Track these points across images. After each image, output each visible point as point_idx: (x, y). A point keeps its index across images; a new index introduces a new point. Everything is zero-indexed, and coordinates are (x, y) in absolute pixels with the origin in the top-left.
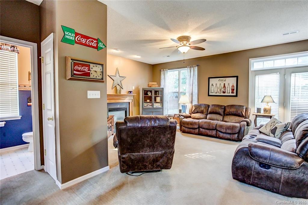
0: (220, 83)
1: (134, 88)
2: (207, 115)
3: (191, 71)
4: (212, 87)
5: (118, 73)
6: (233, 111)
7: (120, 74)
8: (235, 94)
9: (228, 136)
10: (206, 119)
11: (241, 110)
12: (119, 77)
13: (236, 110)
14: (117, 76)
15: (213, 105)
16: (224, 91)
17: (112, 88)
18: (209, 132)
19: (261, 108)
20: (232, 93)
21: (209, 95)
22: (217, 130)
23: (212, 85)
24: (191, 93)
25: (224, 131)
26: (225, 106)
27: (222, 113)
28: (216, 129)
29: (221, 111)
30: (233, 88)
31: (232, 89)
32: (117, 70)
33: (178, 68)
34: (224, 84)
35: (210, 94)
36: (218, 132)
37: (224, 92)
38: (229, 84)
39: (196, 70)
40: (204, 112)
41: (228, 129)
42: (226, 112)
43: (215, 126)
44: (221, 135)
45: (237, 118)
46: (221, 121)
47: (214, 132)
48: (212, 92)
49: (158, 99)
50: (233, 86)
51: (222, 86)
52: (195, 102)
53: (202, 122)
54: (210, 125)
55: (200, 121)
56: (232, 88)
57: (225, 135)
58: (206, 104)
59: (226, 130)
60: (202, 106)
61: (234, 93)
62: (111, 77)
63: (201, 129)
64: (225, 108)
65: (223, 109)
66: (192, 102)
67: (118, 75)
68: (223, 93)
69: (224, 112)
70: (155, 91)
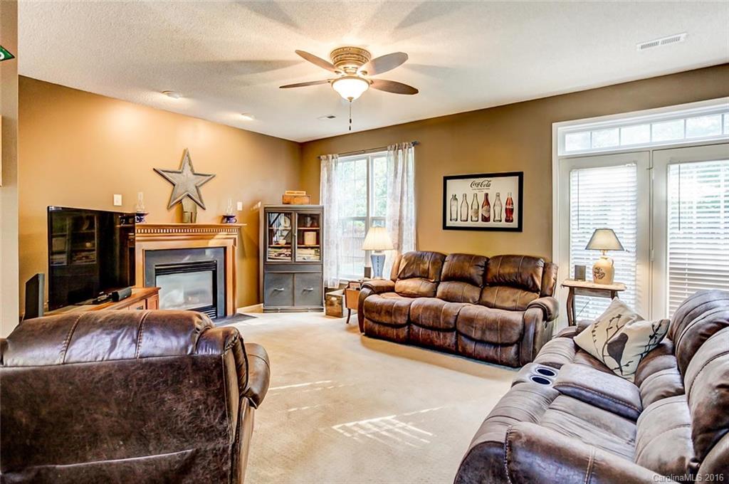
0: (476, 192)
1: (240, 207)
2: (438, 283)
3: (396, 159)
4: (454, 203)
5: (187, 164)
6: (509, 274)
7: (194, 169)
8: (515, 224)
9: (490, 351)
10: (434, 296)
11: (531, 272)
12: (190, 175)
13: (516, 270)
14: (184, 174)
15: (454, 255)
16: (487, 216)
17: (169, 207)
18: (439, 339)
19: (585, 267)
20: (507, 221)
21: (445, 227)
22: (459, 333)
23: (455, 198)
24: (397, 222)
25: (477, 335)
26: (488, 259)
27: (479, 280)
28: (454, 329)
29: (476, 272)
30: (510, 207)
31: (506, 209)
32: (186, 154)
33: (364, 152)
34: (487, 195)
35: (449, 224)
36: (463, 338)
37: (486, 219)
38: (498, 195)
39: (410, 155)
40: (430, 276)
41: (490, 329)
42: (490, 276)
43: (452, 320)
44: (471, 347)
45: (520, 296)
46: (475, 303)
47: (450, 339)
48: (454, 216)
49: (310, 238)
50: (509, 202)
51: (481, 200)
52: (409, 248)
53: (418, 306)
54: (438, 317)
55: (416, 301)
56: (508, 207)
57: (481, 349)
58: (437, 253)
59: (484, 333)
60: (426, 259)
61: (512, 221)
62: (165, 174)
63: (415, 327)
64: (486, 264)
65: (482, 267)
66: (399, 247)
67: (187, 168)
68: (483, 220)
69: (484, 276)
70: (298, 214)
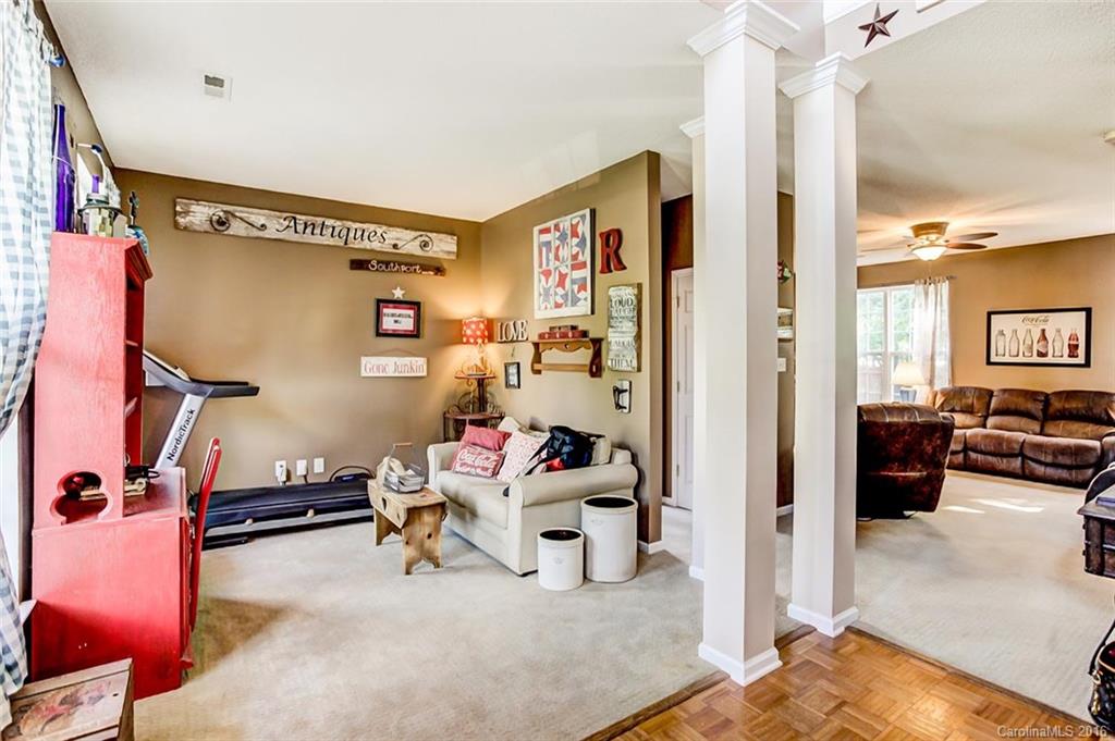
0: (1029, 327)
2: (986, 418)
3: (926, 294)
4: (1001, 338)
6: (1077, 409)
8: (1081, 360)
9: (1064, 474)
10: (984, 426)
11: (1104, 406)
13: (1086, 405)
15: (1005, 391)
16: (1044, 352)
18: (1003, 464)
20: (1069, 356)
21: (989, 363)
22: (1024, 457)
23: (1002, 333)
24: (929, 358)
25: (1049, 459)
26: (1047, 395)
27: (1040, 414)
28: (1021, 454)
29: (1036, 408)
30: (1075, 343)
31: (1069, 345)
33: (883, 285)
34: (1043, 331)
35: (994, 359)
36: (1030, 462)
37: (1041, 354)
38: (1059, 331)
39: (944, 291)
40: (976, 410)
41: (1063, 454)
42: (1051, 410)
43: (1017, 447)
44: (1040, 470)
45: (1090, 428)
46: (1035, 434)
47: (1017, 463)
48: (1001, 351)
50: (1073, 337)
51: (1037, 335)
52: (943, 383)
53: (976, 435)
54: (1000, 444)
55: (969, 432)
56: (1072, 342)
57: (1050, 471)
58: (980, 389)
59: (1055, 456)
60: (968, 394)
61: (1077, 356)
63: (973, 455)
64: (1046, 399)
65: (1041, 401)
66: (931, 383)
68: (1038, 355)
69: (1045, 410)
